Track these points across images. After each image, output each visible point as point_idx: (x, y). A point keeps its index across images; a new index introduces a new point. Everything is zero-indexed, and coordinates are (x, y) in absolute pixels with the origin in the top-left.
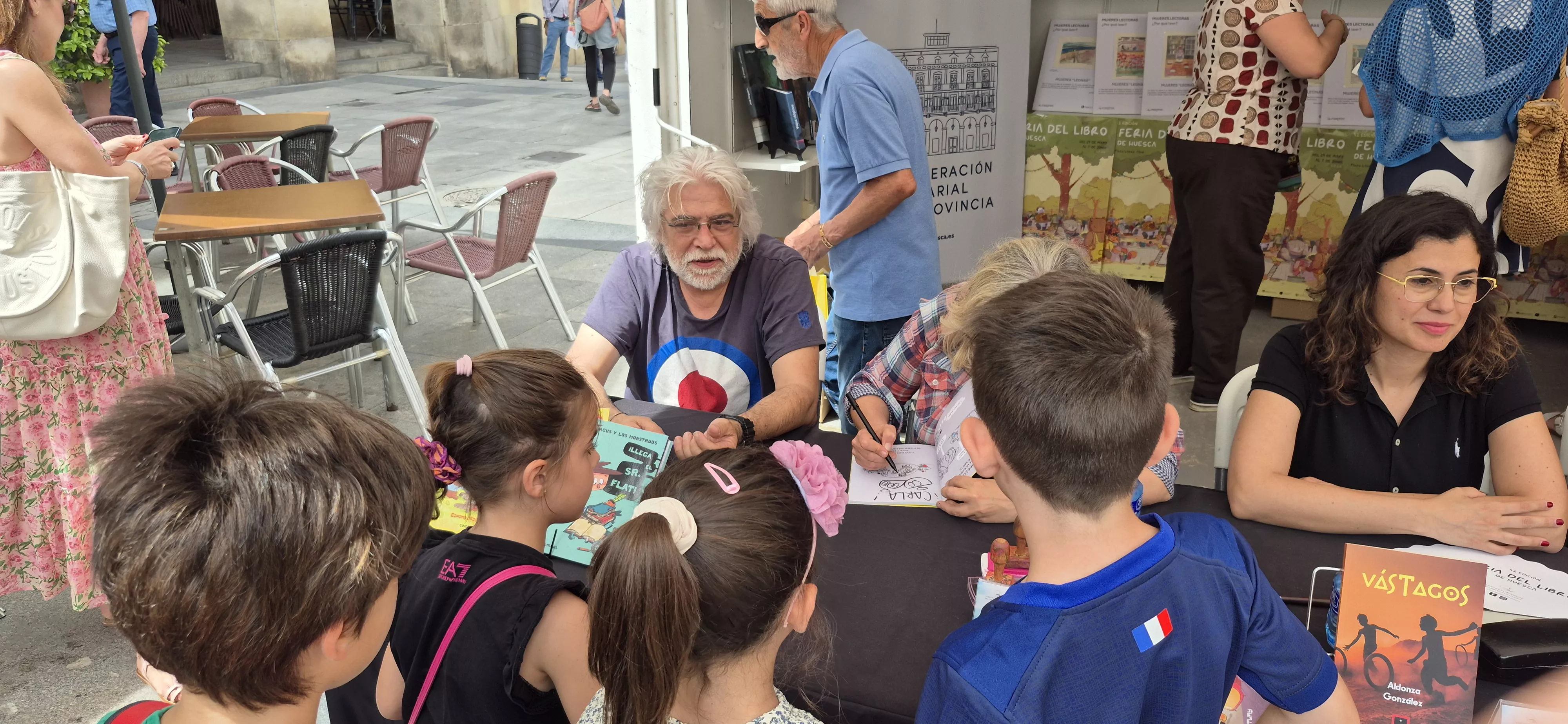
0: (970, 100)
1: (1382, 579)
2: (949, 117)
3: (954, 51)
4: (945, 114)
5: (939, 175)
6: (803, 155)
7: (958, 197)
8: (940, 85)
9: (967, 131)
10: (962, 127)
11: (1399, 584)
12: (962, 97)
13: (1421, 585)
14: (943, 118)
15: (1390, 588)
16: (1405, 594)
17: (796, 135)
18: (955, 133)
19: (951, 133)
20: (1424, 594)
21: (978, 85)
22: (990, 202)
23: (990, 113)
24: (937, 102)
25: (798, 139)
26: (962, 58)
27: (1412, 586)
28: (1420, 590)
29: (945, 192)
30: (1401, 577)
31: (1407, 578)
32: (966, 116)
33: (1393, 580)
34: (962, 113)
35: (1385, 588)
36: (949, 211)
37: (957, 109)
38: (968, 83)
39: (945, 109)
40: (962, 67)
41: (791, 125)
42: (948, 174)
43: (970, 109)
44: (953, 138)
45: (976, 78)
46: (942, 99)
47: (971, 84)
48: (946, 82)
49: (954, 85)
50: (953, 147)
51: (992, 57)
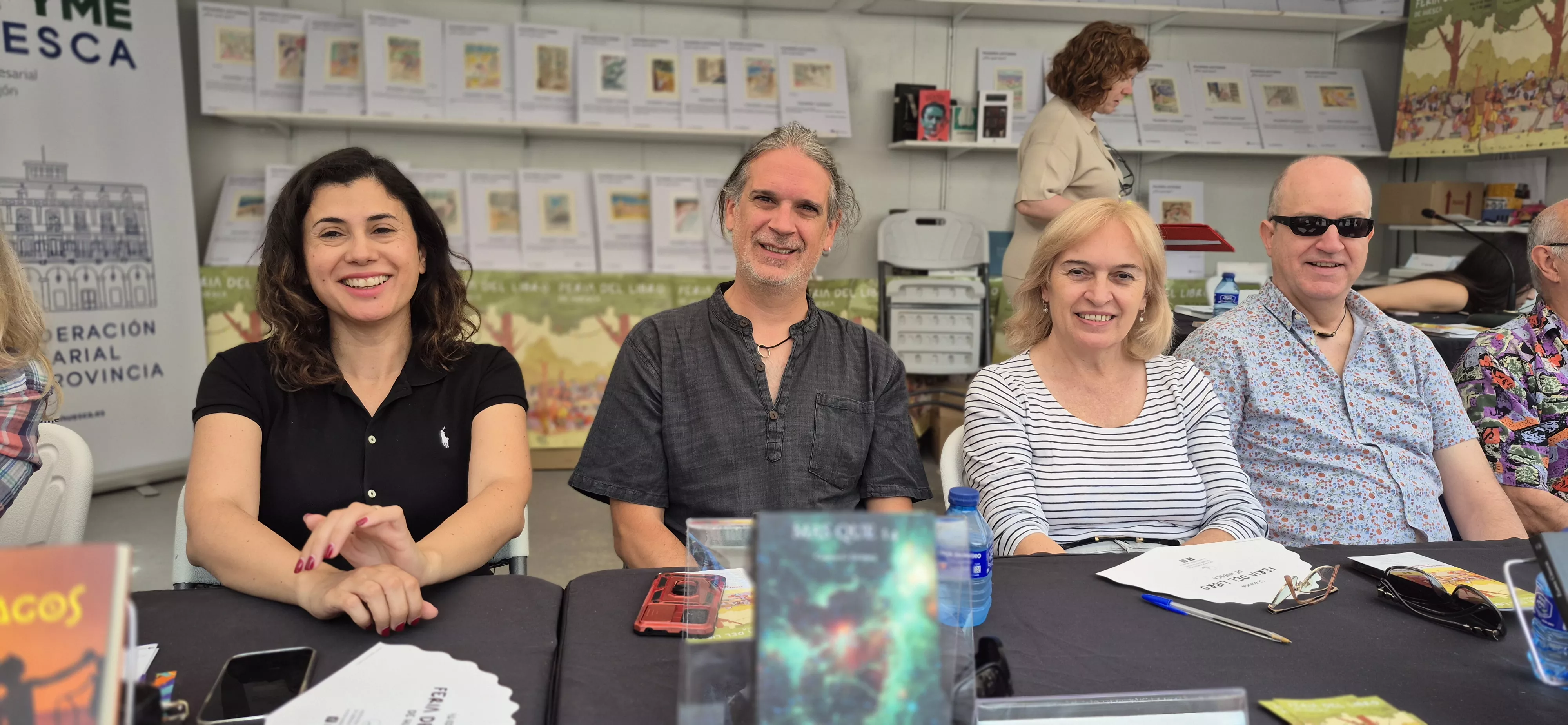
0: (110, 247)
2: (78, 265)
3: (76, 187)
4: (72, 262)
8: (59, 225)
9: (109, 283)
10: (100, 278)
12: (97, 242)
14: (67, 266)
18: (92, 283)
21: (121, 229)
22: (157, 370)
23: (143, 264)
24: (56, 247)
26: (91, 196)
29: (83, 357)
32: (105, 264)
34: (98, 262)
36: (92, 381)
37: (90, 255)
38: (103, 226)
39: (70, 255)
40: (93, 206)
42: (85, 334)
43: (111, 256)
44: (88, 291)
45: (115, 221)
46: (63, 244)
47: (108, 227)
48: (67, 223)
49: (80, 225)
50: (89, 302)
51: (138, 197)
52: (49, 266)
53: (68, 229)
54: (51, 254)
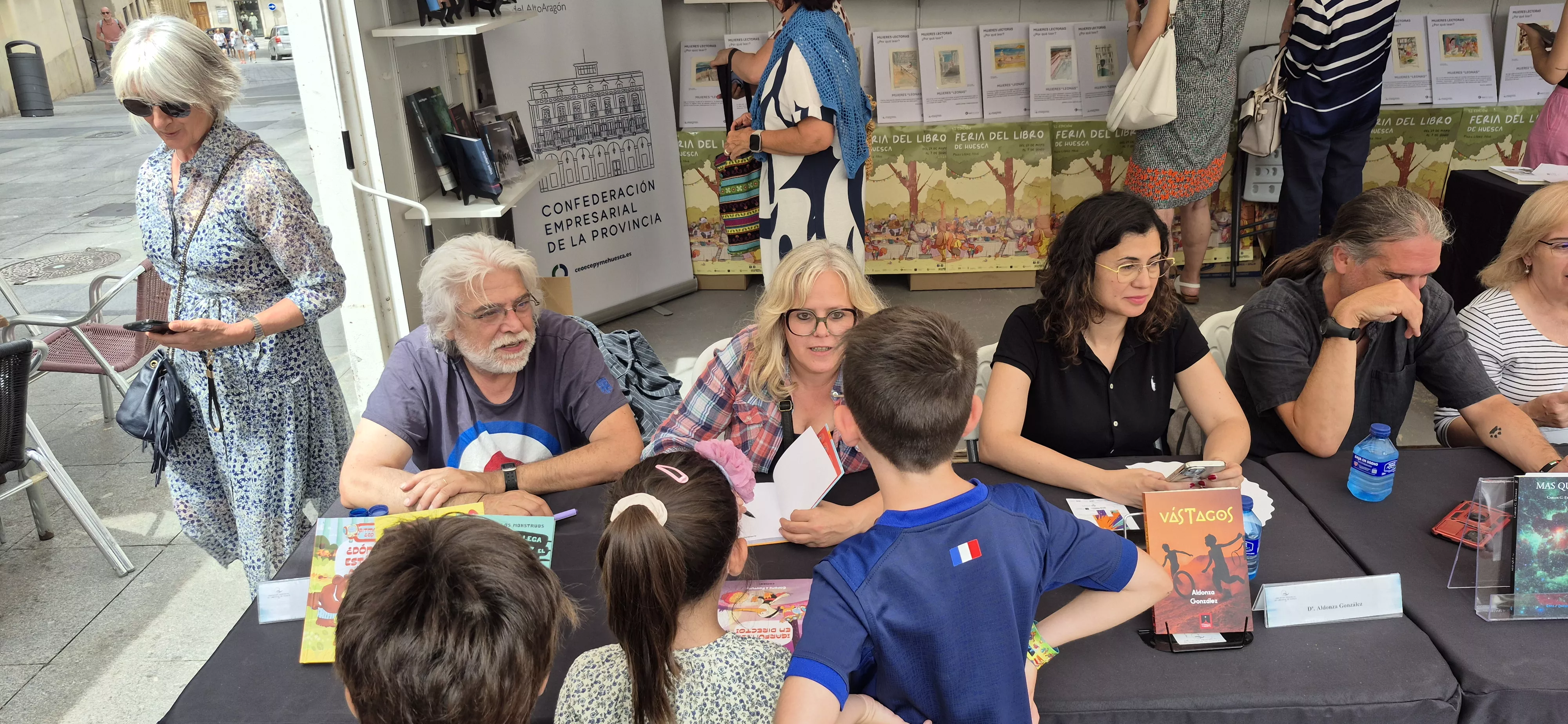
0: (626, 125)
1: (1173, 514)
2: (609, 141)
3: (604, 79)
4: (605, 139)
5: (608, 198)
6: (499, 198)
7: (629, 217)
8: (596, 112)
9: (628, 154)
10: (622, 150)
11: (1186, 515)
12: (618, 122)
13: (1200, 513)
14: (603, 143)
15: (1180, 520)
16: (1191, 522)
17: (491, 181)
18: (617, 156)
19: (614, 157)
20: (1204, 520)
21: (630, 109)
22: (658, 218)
23: (645, 135)
24: (596, 129)
25: (494, 184)
26: (612, 85)
27: (1195, 515)
28: (1201, 518)
29: (616, 214)
30: (1186, 510)
31: (1190, 510)
32: (624, 139)
33: (1181, 514)
34: (620, 137)
35: (1177, 521)
36: (623, 230)
37: (615, 133)
38: (621, 108)
39: (604, 134)
40: (614, 93)
41: (484, 172)
42: (616, 196)
43: (627, 132)
44: (616, 161)
45: (627, 103)
46: (600, 125)
47: (623, 109)
48: (601, 109)
49: (608, 110)
50: (617, 170)
51: (638, 81)
52: (594, 144)
53: (602, 113)
54: (594, 135)
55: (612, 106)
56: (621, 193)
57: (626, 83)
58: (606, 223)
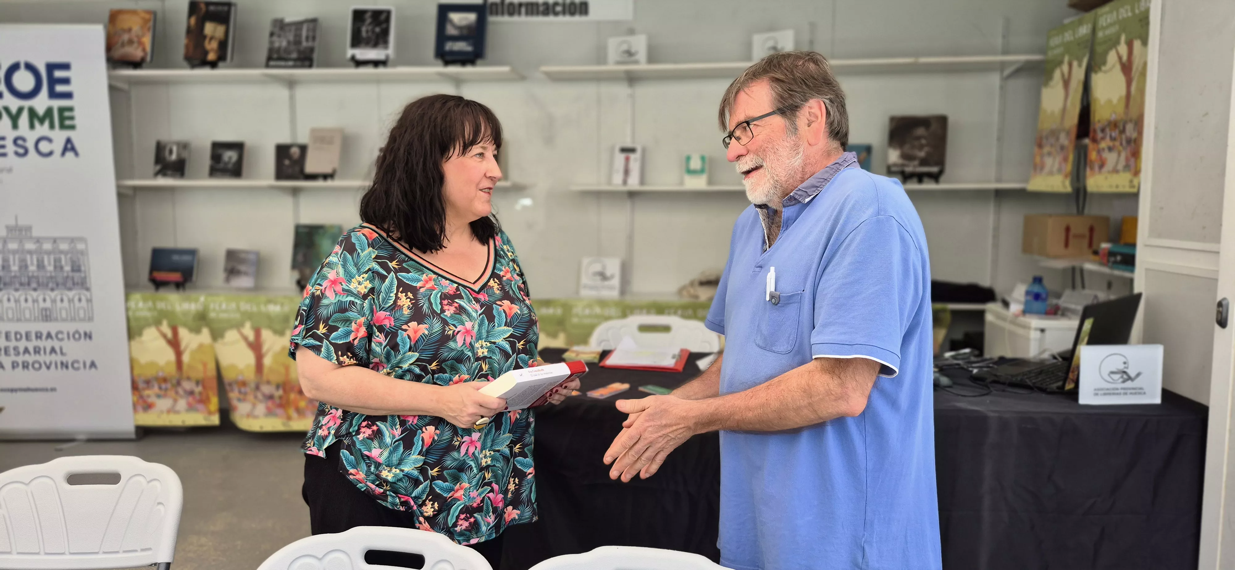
3: (38, 241)
4: (35, 290)
7: (58, 358)
8: (26, 267)
9: (59, 304)
10: (54, 301)
12: (51, 277)
18: (48, 304)
19: (42, 305)
21: (68, 268)
22: (93, 364)
26: (47, 246)
29: (42, 352)
34: (52, 290)
36: (48, 368)
37: (47, 285)
38: (55, 267)
39: (34, 285)
40: (49, 253)
42: (44, 337)
44: (46, 310)
45: (63, 262)
46: (30, 278)
47: (58, 267)
48: (32, 264)
49: (41, 266)
50: (46, 316)
51: (80, 246)
54: (21, 284)
55: (46, 262)
56: (49, 336)
57: (64, 246)
58: (30, 358)
